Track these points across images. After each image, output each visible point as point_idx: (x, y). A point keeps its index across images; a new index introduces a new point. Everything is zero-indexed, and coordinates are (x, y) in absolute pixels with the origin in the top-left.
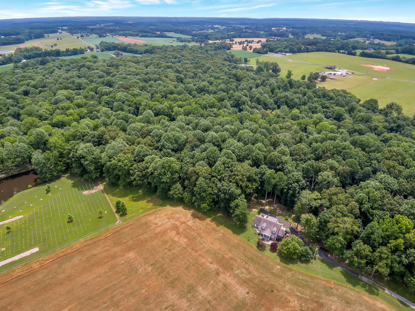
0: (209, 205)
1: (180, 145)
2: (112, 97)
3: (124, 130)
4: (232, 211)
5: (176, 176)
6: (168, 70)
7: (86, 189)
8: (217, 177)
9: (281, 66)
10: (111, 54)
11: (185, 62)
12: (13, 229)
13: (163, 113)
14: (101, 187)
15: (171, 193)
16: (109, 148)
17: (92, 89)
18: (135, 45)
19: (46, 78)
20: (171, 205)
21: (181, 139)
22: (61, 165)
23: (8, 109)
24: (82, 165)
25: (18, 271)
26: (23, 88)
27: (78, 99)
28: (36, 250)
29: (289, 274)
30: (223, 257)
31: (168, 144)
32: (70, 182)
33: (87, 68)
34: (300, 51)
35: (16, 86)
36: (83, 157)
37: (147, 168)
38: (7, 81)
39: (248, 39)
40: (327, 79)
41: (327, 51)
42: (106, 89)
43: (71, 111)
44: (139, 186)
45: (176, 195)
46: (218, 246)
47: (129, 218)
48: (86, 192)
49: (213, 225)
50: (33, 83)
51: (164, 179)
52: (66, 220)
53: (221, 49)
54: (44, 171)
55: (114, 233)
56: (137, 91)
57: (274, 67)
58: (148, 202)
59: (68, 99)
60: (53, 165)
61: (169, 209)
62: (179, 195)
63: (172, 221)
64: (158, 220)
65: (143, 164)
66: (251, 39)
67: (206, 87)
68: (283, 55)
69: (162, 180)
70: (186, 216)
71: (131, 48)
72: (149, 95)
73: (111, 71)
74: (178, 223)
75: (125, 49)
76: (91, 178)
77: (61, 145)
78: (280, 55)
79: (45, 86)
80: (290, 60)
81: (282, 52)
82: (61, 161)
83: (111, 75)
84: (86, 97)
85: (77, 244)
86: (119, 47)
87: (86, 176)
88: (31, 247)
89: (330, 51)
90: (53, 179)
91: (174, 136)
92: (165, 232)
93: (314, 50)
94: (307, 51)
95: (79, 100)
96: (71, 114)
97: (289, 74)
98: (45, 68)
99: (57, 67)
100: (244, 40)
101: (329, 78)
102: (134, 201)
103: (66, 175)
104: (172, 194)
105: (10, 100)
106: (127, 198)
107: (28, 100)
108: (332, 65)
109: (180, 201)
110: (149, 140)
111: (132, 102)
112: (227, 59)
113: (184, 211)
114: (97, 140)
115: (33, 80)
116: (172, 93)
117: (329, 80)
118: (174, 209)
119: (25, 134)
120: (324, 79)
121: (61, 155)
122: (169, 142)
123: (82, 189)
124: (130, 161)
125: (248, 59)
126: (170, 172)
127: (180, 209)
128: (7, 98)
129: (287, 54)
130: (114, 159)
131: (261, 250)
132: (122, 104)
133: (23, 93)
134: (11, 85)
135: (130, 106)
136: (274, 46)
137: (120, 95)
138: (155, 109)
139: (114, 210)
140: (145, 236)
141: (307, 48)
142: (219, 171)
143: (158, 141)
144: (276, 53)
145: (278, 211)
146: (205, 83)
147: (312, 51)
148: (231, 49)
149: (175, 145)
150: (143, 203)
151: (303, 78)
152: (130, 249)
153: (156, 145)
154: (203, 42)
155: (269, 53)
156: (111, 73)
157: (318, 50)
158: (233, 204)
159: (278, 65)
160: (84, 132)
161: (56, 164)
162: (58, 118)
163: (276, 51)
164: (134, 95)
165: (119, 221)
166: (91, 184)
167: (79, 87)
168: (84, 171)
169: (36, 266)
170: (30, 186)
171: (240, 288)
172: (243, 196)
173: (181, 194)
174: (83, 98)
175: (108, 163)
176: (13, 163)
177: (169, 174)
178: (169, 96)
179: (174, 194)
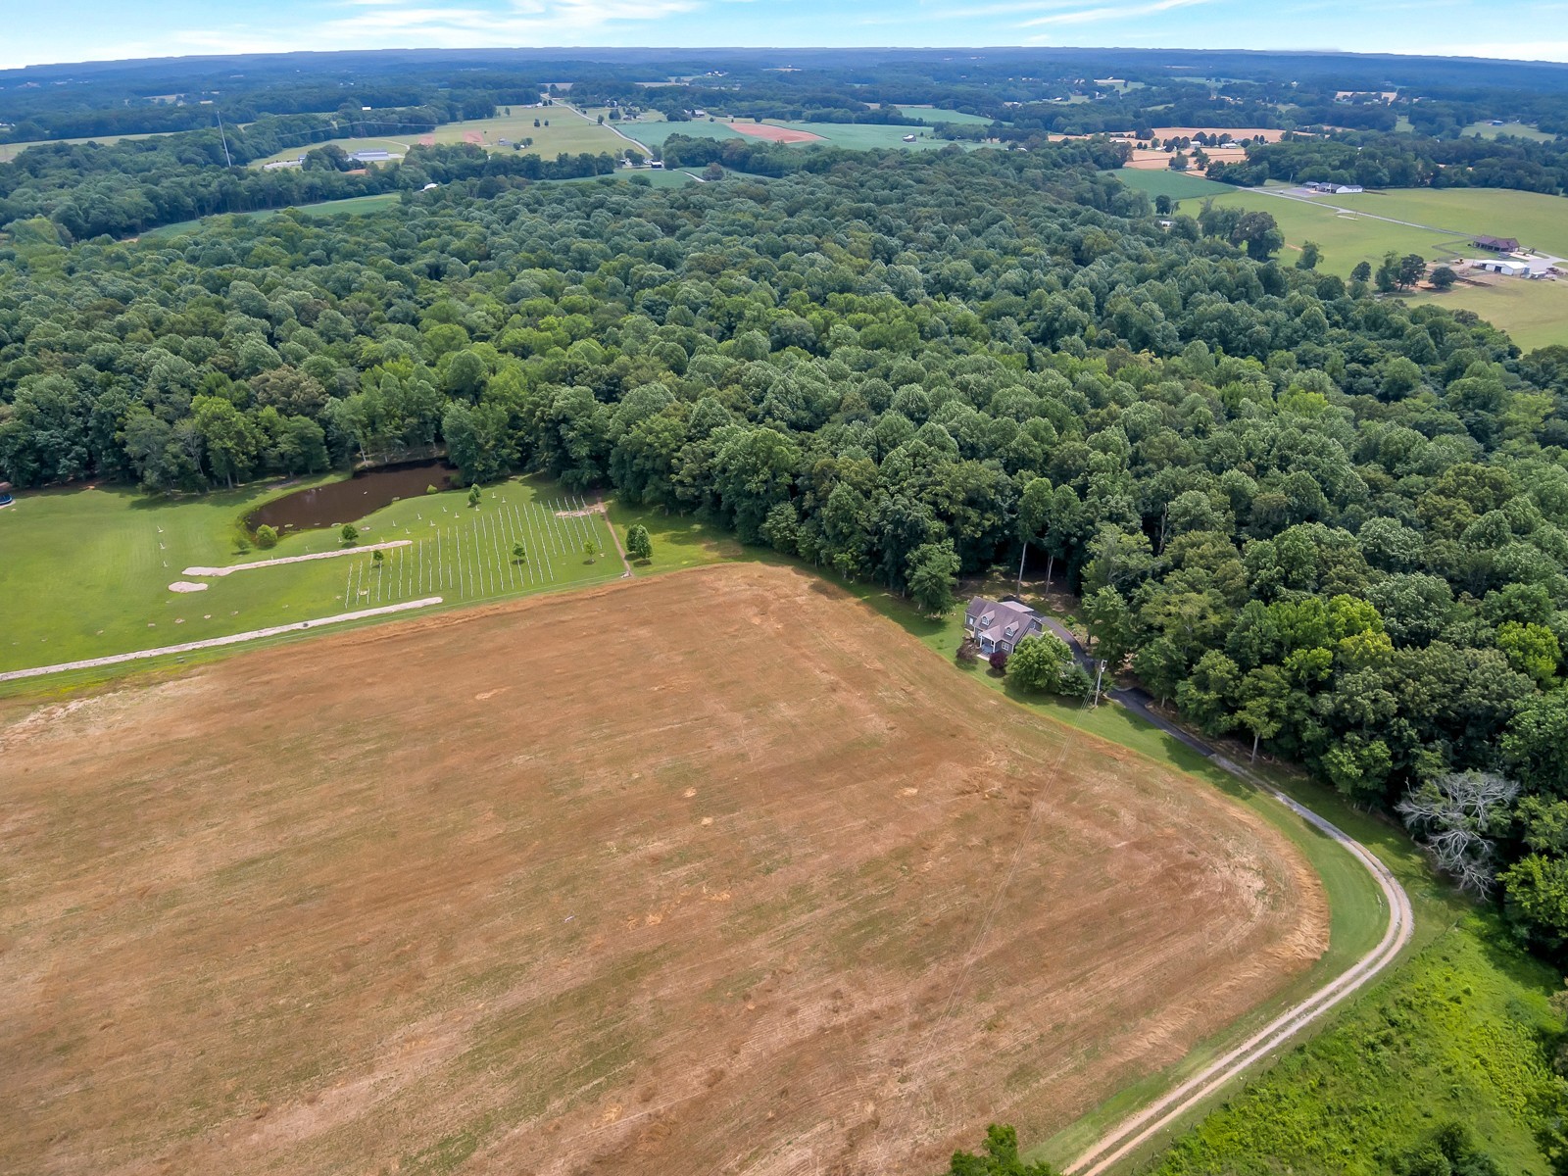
0: (855, 558)
1: (817, 416)
2: (663, 293)
3: (679, 370)
4: (908, 572)
5: (786, 479)
6: (855, 222)
7: (565, 509)
8: (886, 487)
9: (1284, 227)
10: (696, 175)
12: (388, 560)
13: (800, 340)
14: (601, 508)
15: (767, 525)
16: (627, 404)
17: (614, 269)
18: (780, 147)
19: (494, 233)
20: (763, 561)
21: (819, 397)
22: (510, 447)
23: (389, 305)
24: (560, 439)
26: (428, 259)
27: (572, 292)
28: (439, 600)
29: (1014, 718)
30: (859, 666)
31: (781, 407)
32: (530, 491)
33: (610, 210)
34: (1402, 179)
35: (409, 252)
36: (566, 420)
37: (713, 455)
38: (388, 235)
39: (1208, 132)
40: (1457, 284)
41: (1518, 185)
42: (655, 270)
43: (551, 319)
44: (691, 505)
45: (779, 531)
46: (856, 647)
47: (655, 572)
48: (561, 514)
49: (862, 610)
50: (456, 244)
51: (753, 485)
52: (510, 557)
53: (1074, 161)
54: (469, 452)
55: (615, 592)
56: (741, 279)
57: (1258, 230)
58: (708, 548)
59: (549, 291)
60: (492, 443)
61: (757, 568)
62: (787, 533)
63: (757, 590)
64: (723, 583)
65: (706, 445)
66: (1219, 132)
67: (963, 275)
68: (1323, 190)
69: (747, 487)
70: (796, 586)
71: (763, 159)
72: (776, 292)
73: (679, 222)
74: (770, 596)
75: (744, 160)
76: (578, 480)
77: (517, 396)
78: (1313, 191)
79: (488, 257)
80: (1342, 211)
81: (1322, 179)
82: (511, 437)
83: (678, 233)
84: (595, 290)
85: (528, 602)
86: (725, 155)
87: (568, 474)
88: (427, 594)
89: (1531, 189)
90: (489, 478)
91: (802, 387)
92: (734, 605)
93: (1465, 180)
94: (1437, 182)
95: (575, 295)
96: (550, 328)
97: (1310, 258)
98: (491, 205)
99: (527, 205)
100: (1190, 133)
101: (1470, 282)
102: (677, 542)
103: (521, 478)
104: (769, 530)
105: (396, 283)
106: (660, 536)
107: (440, 289)
108: (1501, 234)
109: (788, 552)
110: (736, 392)
111: (719, 308)
112: (1090, 196)
113: (793, 575)
114: (604, 387)
115: (459, 236)
116: (844, 288)
117: (1468, 286)
119: (431, 364)
120: (1443, 281)
121: (514, 421)
122: (786, 403)
123: (556, 509)
124: (677, 437)
125: (1172, 203)
126: (770, 468)
127: (786, 571)
128: (388, 278)
129: (1343, 189)
130: (639, 426)
131: (962, 668)
132: (690, 312)
133: (427, 271)
134: (395, 246)
135: (711, 319)
136: (1297, 158)
137: (689, 288)
138: (779, 329)
139: (623, 552)
140: (684, 605)
141: (1438, 172)
142: (897, 474)
143: (758, 400)
144: (1301, 182)
145: (1058, 607)
147: (1457, 185)
148: (1126, 164)
149: (803, 414)
150: (697, 550)
151: (1362, 272)
152: (645, 623)
153: (752, 408)
154: (1022, 138)
155: (1267, 182)
156: (678, 227)
157: (1484, 182)
158: (912, 555)
159: (1273, 225)
160: (577, 366)
161: (499, 440)
162: (513, 334)
163: (1301, 175)
164: (729, 291)
165: (629, 574)
166: (578, 498)
167: (583, 263)
168: (565, 461)
169: (430, 625)
170: (431, 488)
171: (878, 720)
172: (951, 542)
173: (792, 531)
174: (586, 290)
175: (623, 437)
176: (397, 428)
177: (765, 473)
178: (832, 296)
179: (774, 527)
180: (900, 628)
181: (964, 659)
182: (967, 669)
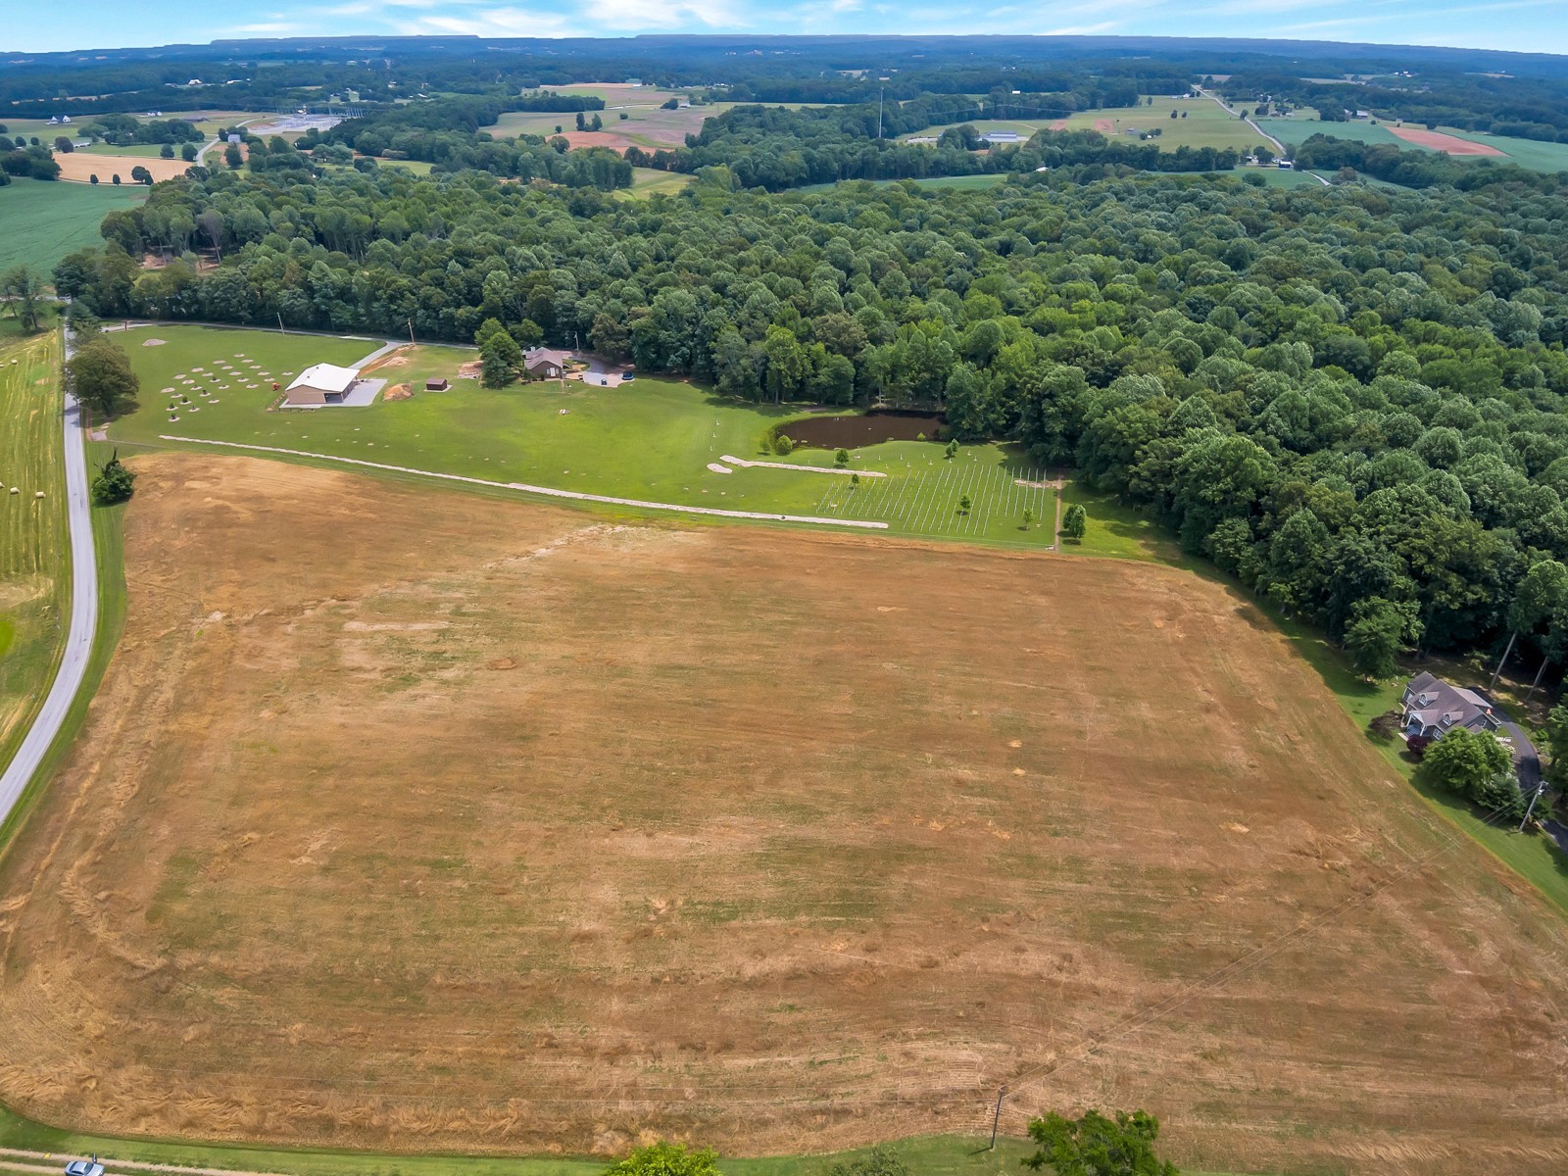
0: (1295, 594)
1: (1318, 439)
2: (1215, 293)
3: (1187, 367)
4: (1348, 621)
5: (1248, 494)
6: (1483, 247)
7: (1024, 478)
8: (1358, 527)
10: (1322, 180)
12: (861, 485)
13: (1349, 362)
14: (1059, 485)
15: (1212, 537)
16: (1112, 391)
17: (1176, 263)
18: (1442, 157)
19: (1072, 218)
20: (1198, 572)
21: (1330, 420)
22: (998, 413)
23: (950, 273)
24: (1041, 413)
25: (842, 538)
26: (1003, 236)
27: (1121, 281)
28: (886, 526)
29: (1406, 808)
30: (1250, 698)
31: (1279, 421)
32: (1002, 456)
33: (1199, 205)
35: (989, 228)
36: (1051, 396)
37: (1180, 453)
38: (977, 210)
42: (1216, 268)
43: (1085, 303)
44: (1144, 498)
45: (1223, 545)
46: (1256, 680)
47: (1079, 553)
48: (1020, 482)
50: (1033, 224)
51: (1210, 492)
52: (957, 507)
54: (961, 410)
55: (1032, 559)
56: (1308, 288)
59: (1099, 278)
60: (984, 406)
61: (1188, 576)
62: (1231, 550)
63: (1175, 596)
64: (1144, 580)
65: (1174, 443)
69: (1203, 493)
71: (1412, 169)
72: (1343, 309)
73: (1268, 224)
74: (1187, 605)
75: (1390, 167)
76: (1046, 455)
77: (1020, 367)
79: (1058, 239)
82: (1003, 405)
83: (1262, 235)
84: (1146, 282)
85: (954, 547)
86: (1368, 161)
87: (1038, 446)
88: (878, 519)
90: (972, 437)
91: (1314, 407)
92: (1144, 603)
95: (1124, 284)
96: (1082, 311)
98: (1082, 191)
99: (1116, 194)
102: (1118, 533)
103: (1001, 443)
104: (1214, 541)
105: (961, 254)
106: (1102, 523)
107: (1003, 263)
109: (1226, 569)
110: (1235, 399)
111: (1269, 315)
113: (1225, 595)
114: (1102, 372)
115: (1038, 217)
118: (1200, 581)
119: (960, 329)
121: (1011, 390)
122: (1287, 419)
123: (1017, 476)
124: (1150, 430)
126: (1234, 480)
127: (1219, 588)
128: (958, 249)
130: (1115, 413)
132: (1235, 315)
133: (998, 247)
134: (980, 221)
135: (1257, 324)
137: (1246, 289)
138: (1328, 346)
139: (1059, 528)
140: (1093, 589)
142: (1377, 516)
143: (1256, 411)
145: (1534, 717)
149: (1303, 434)
150: (1132, 544)
152: (1045, 593)
153: (1246, 417)
156: (1265, 229)
158: (1360, 605)
160: (1083, 348)
161: (991, 405)
162: (1047, 313)
164: (1288, 299)
165: (1055, 548)
166: (1041, 472)
167: (1145, 255)
168: (1041, 434)
169: (870, 543)
170: (921, 435)
171: (1241, 753)
172: (1417, 605)
173: (1238, 550)
174: (1136, 281)
175: (1097, 421)
176: (912, 380)
177: (1227, 483)
179: (1219, 541)
180: (1319, 678)
181: (1379, 731)
182: (1378, 742)
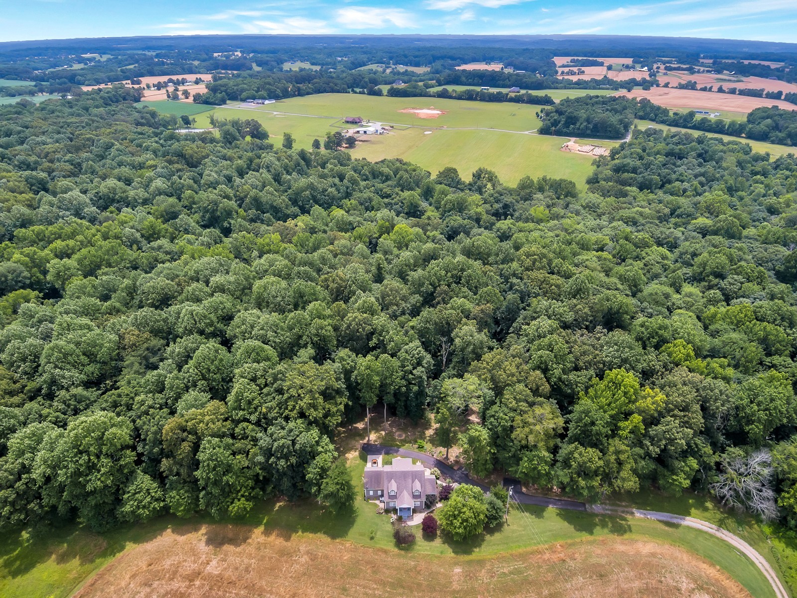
0: (249, 499)
4: (314, 489)
5: (129, 457)
8: (248, 421)
9: (266, 126)
11: (39, 139)
15: (127, 508)
20: (137, 540)
29: (484, 575)
31: (67, 374)
34: (286, 95)
39: (174, 78)
40: (356, 143)
41: (333, 91)
45: (144, 507)
49: (276, 540)
51: (95, 482)
53: (117, 101)
57: (254, 129)
62: (156, 505)
66: (180, 77)
67: (118, 191)
68: (258, 103)
69: (89, 488)
70: (194, 552)
74: (178, 585)
78: (252, 104)
80: (275, 113)
81: (254, 98)
89: (338, 92)
91: (78, 344)
93: (310, 91)
94: (300, 93)
97: (289, 142)
100: (164, 79)
101: (361, 141)
104: (133, 512)
108: (353, 115)
109: (161, 520)
112: (143, 121)
113: (182, 539)
116: (25, 223)
117: (361, 143)
118: (150, 546)
120: (351, 142)
122: (68, 367)
125: (191, 118)
126: (107, 456)
129: (267, 102)
131: (407, 549)
136: (235, 88)
141: (299, 89)
144: (243, 100)
146: (111, 182)
147: (308, 94)
148: (142, 99)
149: (90, 368)
151: (316, 144)
153: (31, 386)
155: (228, 102)
157: (318, 91)
158: (312, 472)
159: (260, 125)
163: (242, 96)
173: (158, 500)
177: (105, 463)
178: (20, 232)
179: (138, 507)
181: (403, 541)
